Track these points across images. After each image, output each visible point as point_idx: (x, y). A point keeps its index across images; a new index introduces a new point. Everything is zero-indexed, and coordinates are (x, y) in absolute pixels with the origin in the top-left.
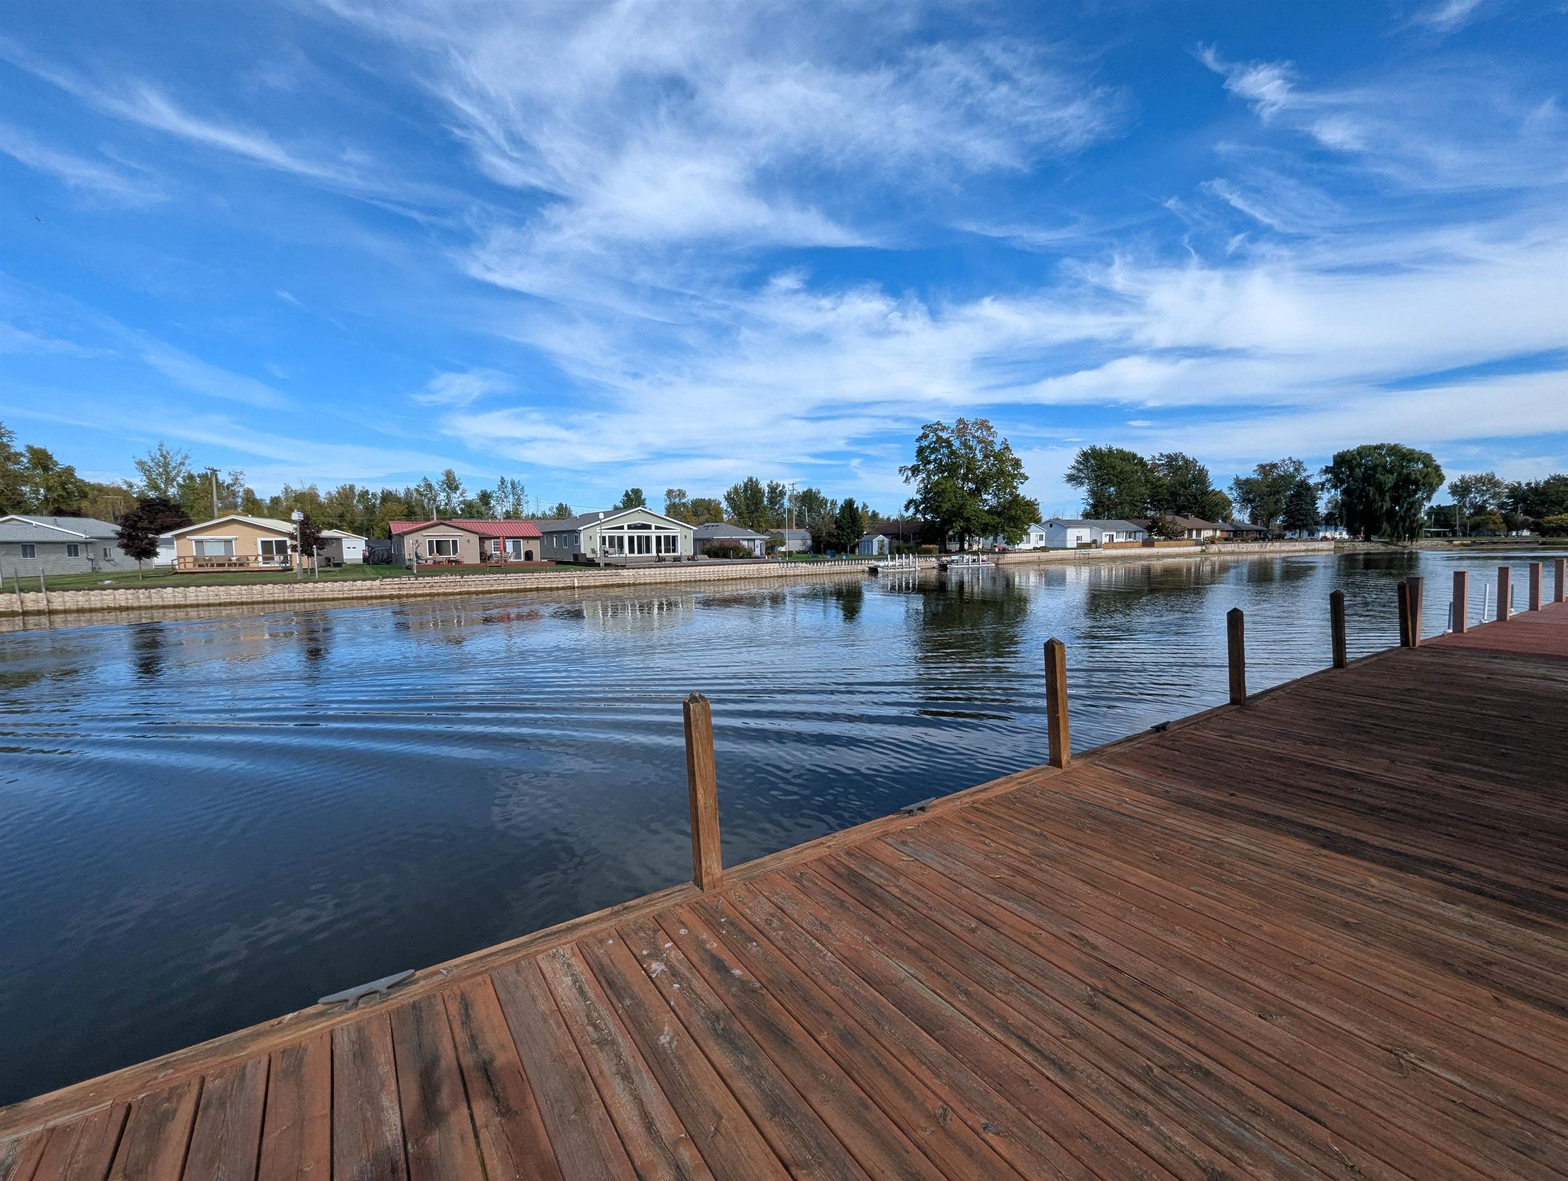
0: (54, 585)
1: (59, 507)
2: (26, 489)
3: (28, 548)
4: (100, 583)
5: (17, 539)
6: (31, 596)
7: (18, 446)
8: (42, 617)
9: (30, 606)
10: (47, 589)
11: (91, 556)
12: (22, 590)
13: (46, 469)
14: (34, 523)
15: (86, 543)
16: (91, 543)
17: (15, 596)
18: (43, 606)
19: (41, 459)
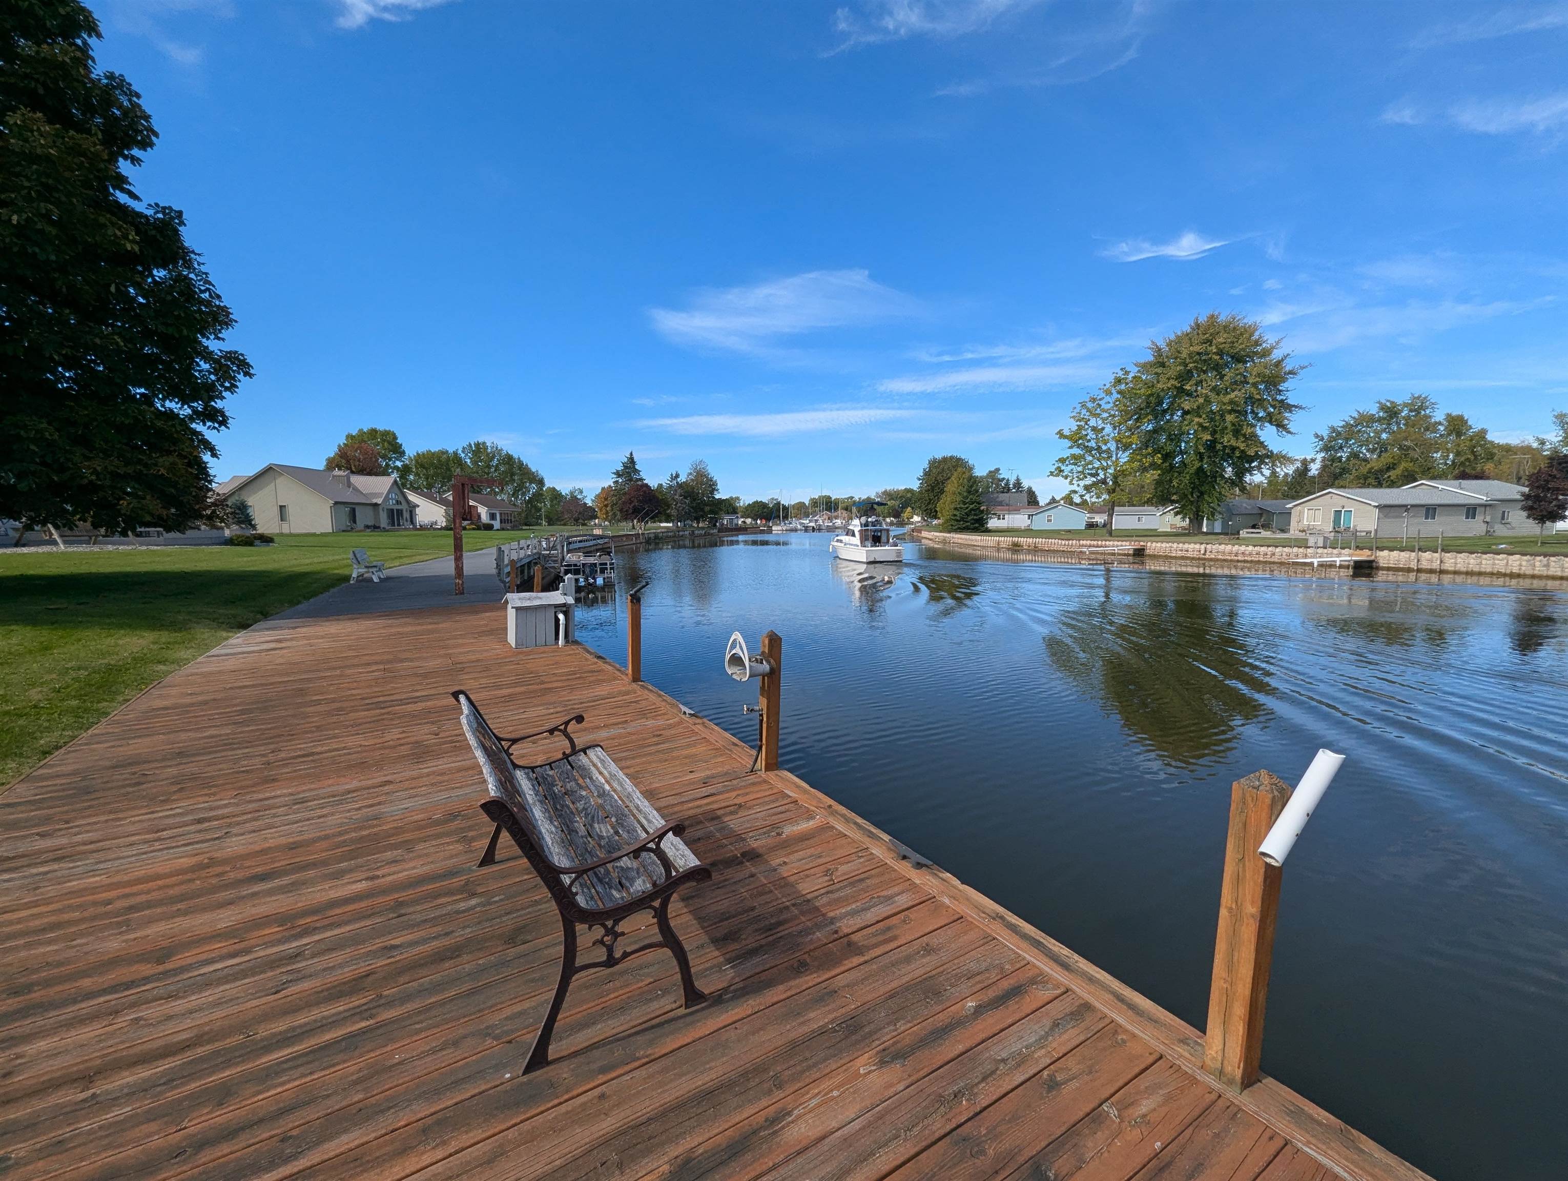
0: (1450, 546)
1: (1464, 471)
2: (1437, 455)
3: (1430, 511)
4: (1494, 547)
5: (1423, 502)
6: (1427, 555)
7: (1439, 416)
8: (1433, 575)
9: (1425, 565)
10: (1443, 550)
11: (1488, 519)
12: (1420, 550)
13: (1459, 434)
14: (1440, 487)
15: (1485, 506)
16: (1490, 505)
17: (1413, 554)
18: (1436, 565)
19: (1457, 425)
